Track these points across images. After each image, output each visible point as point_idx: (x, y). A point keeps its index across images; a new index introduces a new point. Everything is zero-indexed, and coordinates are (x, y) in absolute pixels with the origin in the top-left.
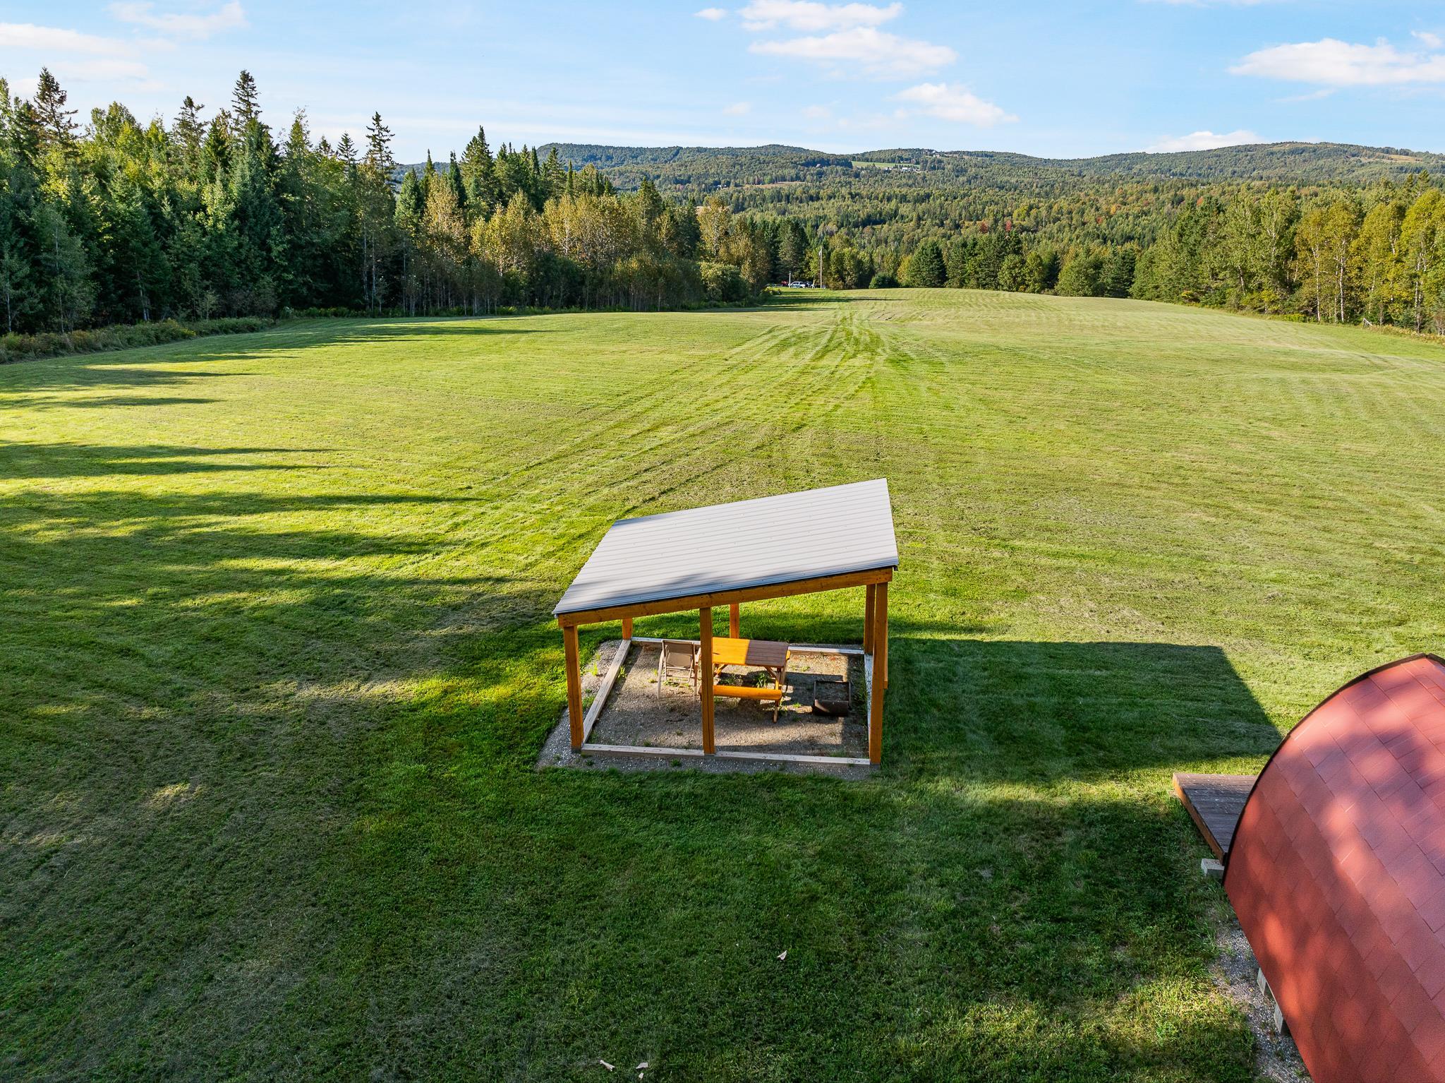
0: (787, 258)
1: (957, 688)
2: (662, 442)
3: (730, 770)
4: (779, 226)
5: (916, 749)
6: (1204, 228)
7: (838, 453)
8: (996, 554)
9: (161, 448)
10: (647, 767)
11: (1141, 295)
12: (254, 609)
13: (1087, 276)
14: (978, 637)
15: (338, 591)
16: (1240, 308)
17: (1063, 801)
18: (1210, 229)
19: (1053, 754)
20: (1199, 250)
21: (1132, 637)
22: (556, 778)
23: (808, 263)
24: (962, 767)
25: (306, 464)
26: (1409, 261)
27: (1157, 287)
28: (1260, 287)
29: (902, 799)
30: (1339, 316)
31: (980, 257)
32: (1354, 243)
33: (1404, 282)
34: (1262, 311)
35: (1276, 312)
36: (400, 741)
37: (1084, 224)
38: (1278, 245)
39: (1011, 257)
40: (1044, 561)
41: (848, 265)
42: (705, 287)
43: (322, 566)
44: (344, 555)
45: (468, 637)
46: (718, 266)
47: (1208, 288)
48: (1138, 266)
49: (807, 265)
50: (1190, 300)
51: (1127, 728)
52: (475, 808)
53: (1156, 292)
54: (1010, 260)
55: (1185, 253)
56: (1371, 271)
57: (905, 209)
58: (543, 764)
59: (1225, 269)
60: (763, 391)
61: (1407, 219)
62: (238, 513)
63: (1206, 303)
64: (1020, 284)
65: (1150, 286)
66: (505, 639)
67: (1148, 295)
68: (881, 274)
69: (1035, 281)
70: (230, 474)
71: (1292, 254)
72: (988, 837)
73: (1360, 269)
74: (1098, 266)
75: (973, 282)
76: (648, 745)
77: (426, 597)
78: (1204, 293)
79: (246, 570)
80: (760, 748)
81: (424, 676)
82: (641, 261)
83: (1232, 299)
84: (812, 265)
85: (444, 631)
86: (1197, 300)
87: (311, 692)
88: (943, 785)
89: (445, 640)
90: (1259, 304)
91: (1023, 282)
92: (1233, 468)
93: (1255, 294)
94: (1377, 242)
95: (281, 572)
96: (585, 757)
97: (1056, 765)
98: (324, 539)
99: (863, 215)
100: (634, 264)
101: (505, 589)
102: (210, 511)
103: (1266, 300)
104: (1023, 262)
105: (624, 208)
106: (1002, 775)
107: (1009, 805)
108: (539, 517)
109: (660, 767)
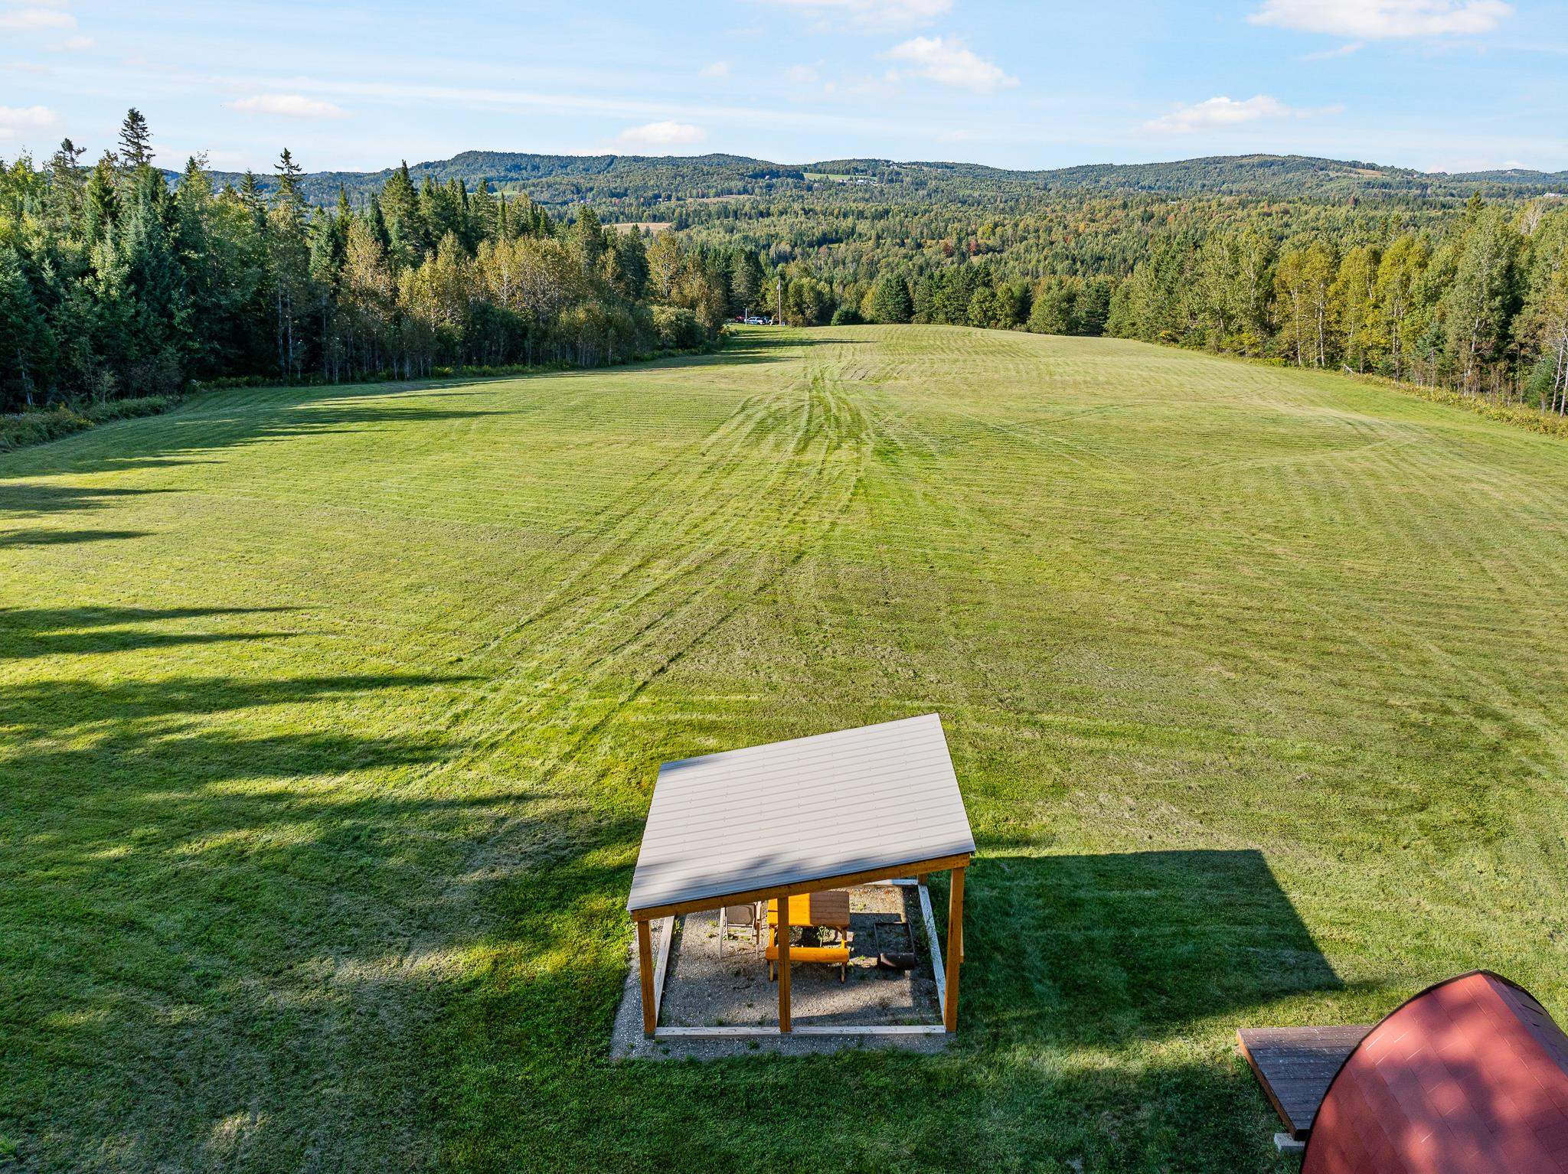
0: (742, 290)
1: (1015, 923)
2: (656, 584)
3: (807, 1049)
4: (731, 255)
5: (988, 1009)
6: (1181, 265)
7: (846, 595)
8: (1027, 735)
9: (96, 610)
10: (723, 1051)
11: (1117, 332)
12: (261, 854)
13: (1061, 311)
14: (1026, 852)
15: (347, 823)
16: (1220, 350)
17: (1136, 1066)
18: (1188, 265)
19: (1120, 1006)
20: (1177, 287)
21: (1174, 844)
22: (633, 1075)
23: (764, 295)
24: (1035, 1029)
25: (271, 631)
26: (1386, 306)
27: (1133, 324)
28: (1240, 330)
29: (982, 1076)
30: (1319, 360)
31: (948, 290)
32: (1332, 288)
33: (1382, 328)
34: (1242, 354)
35: (1257, 355)
36: (463, 1036)
37: (1052, 243)
38: (1258, 286)
39: (980, 289)
40: (1077, 742)
41: (808, 297)
42: (658, 333)
43: (321, 784)
44: (342, 769)
45: (504, 883)
46: (672, 310)
47: (1187, 328)
48: (1114, 300)
49: (763, 296)
50: (1169, 341)
51: (1183, 965)
52: (559, 1121)
53: (1132, 330)
54: (980, 292)
55: (1162, 292)
56: (1350, 316)
57: (863, 226)
58: (617, 1055)
59: (1204, 311)
60: (752, 503)
61: (1383, 264)
62: (208, 709)
63: (1185, 344)
64: (991, 319)
65: (1126, 323)
66: (542, 883)
67: (1124, 333)
68: (844, 307)
69: (1007, 316)
70: (186, 649)
71: (1270, 296)
72: (1073, 1118)
73: (1339, 313)
74: (1071, 298)
75: (942, 316)
76: (721, 1024)
77: (447, 826)
78: (1183, 334)
79: (239, 796)
80: (835, 1018)
81: (469, 942)
82: (589, 311)
83: (1211, 341)
84: (769, 297)
85: (476, 876)
86: (1176, 341)
87: (350, 971)
88: (1020, 1055)
89: (481, 888)
90: (1239, 347)
91: (994, 317)
92: (1244, 600)
93: (1236, 336)
94: (1354, 286)
95: (277, 797)
96: (658, 1043)
97: (1125, 1019)
98: (314, 746)
99: (818, 233)
100: (581, 314)
101: (531, 811)
102: (176, 707)
103: (1246, 342)
104: (994, 295)
105: (567, 252)
106: (1075, 1040)
107: (1088, 1075)
108: (544, 701)
109: (740, 1051)
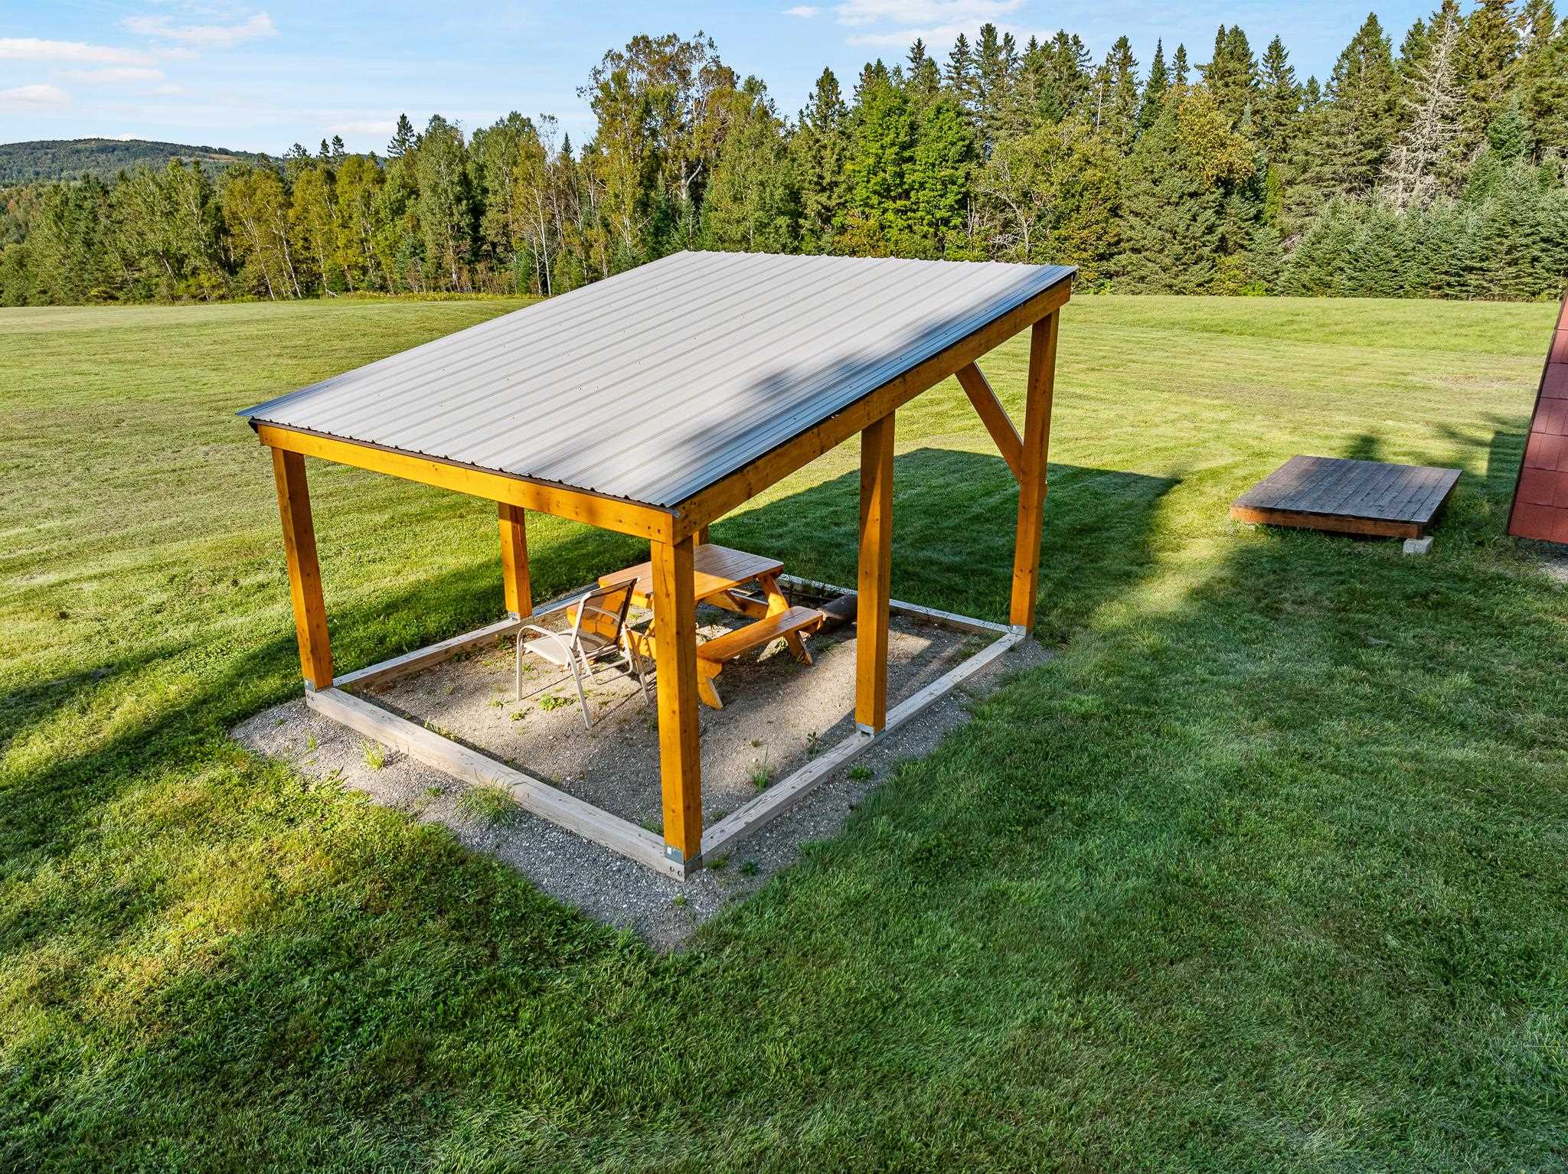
6: (93, 211)
16: (175, 298)
18: (102, 212)
20: (97, 238)
27: (47, 290)
28: (195, 272)
30: (295, 293)
32: (291, 213)
33: (355, 250)
34: (204, 299)
35: (222, 298)
38: (204, 221)
47: (125, 281)
50: (105, 299)
56: (318, 240)
59: (147, 254)
63: (128, 300)
65: (35, 290)
67: (34, 301)
71: (222, 230)
73: (306, 240)
78: (121, 289)
83: (161, 291)
86: (114, 298)
90: (199, 291)
93: (191, 281)
94: (315, 209)
103: (206, 284)
